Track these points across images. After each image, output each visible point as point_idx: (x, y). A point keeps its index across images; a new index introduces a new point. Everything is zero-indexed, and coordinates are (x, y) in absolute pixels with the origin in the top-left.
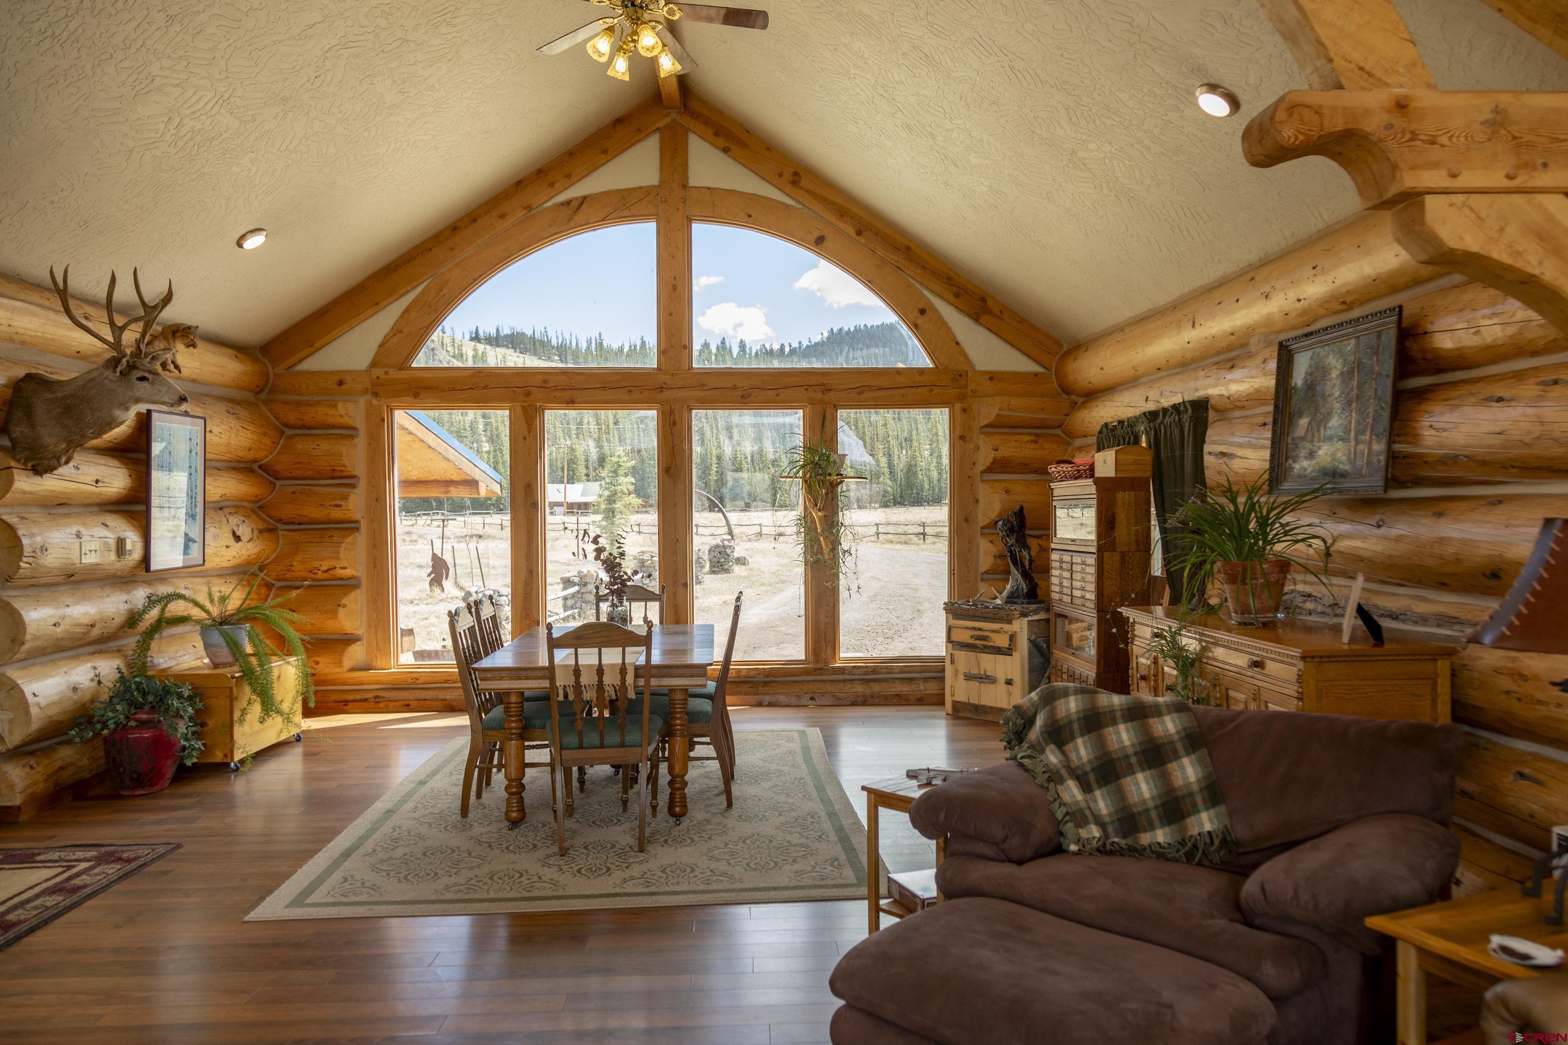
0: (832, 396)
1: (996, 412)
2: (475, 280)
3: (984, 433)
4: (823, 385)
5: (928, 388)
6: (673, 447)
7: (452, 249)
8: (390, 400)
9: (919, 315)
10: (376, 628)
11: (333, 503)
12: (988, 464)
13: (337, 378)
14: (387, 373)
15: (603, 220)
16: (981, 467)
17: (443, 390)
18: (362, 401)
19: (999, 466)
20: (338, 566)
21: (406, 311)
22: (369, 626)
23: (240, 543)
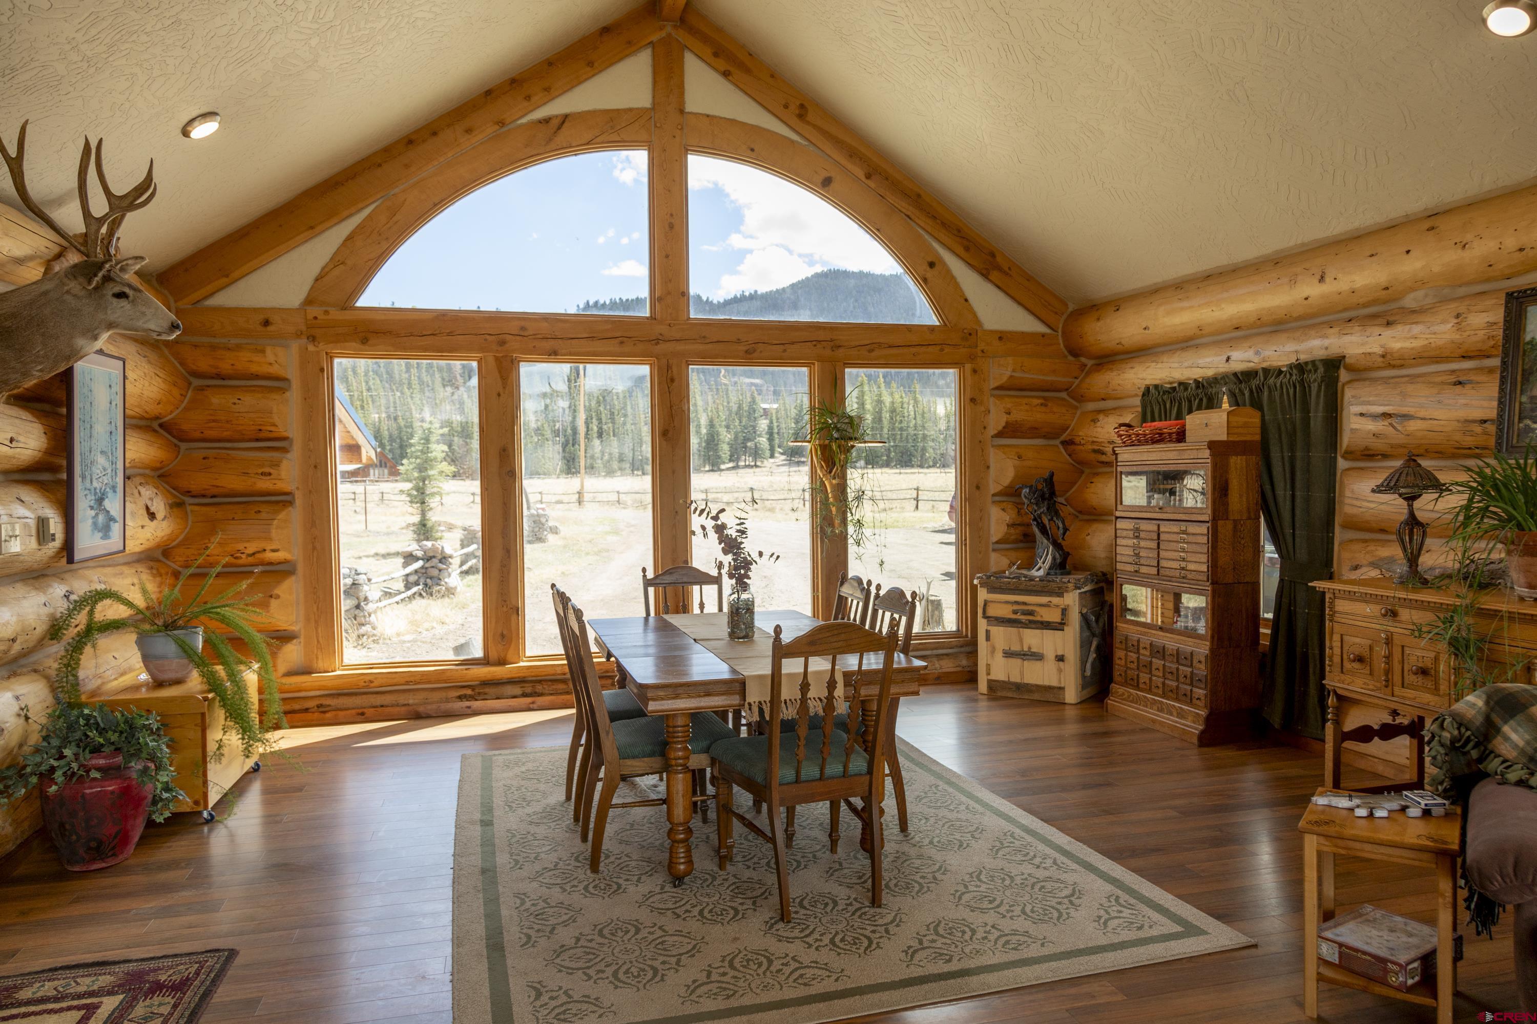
0: (841, 353)
1: (1008, 373)
2: (435, 205)
3: (994, 396)
4: (832, 341)
5: (938, 348)
6: (671, 407)
7: (407, 166)
8: (331, 345)
9: (928, 269)
10: (316, 622)
11: (260, 471)
12: (1000, 428)
13: (261, 317)
14: (326, 312)
15: (588, 144)
16: (992, 431)
17: (398, 336)
18: (295, 347)
19: (1010, 431)
20: (268, 548)
21: (350, 238)
22: (308, 620)
23: (155, 521)
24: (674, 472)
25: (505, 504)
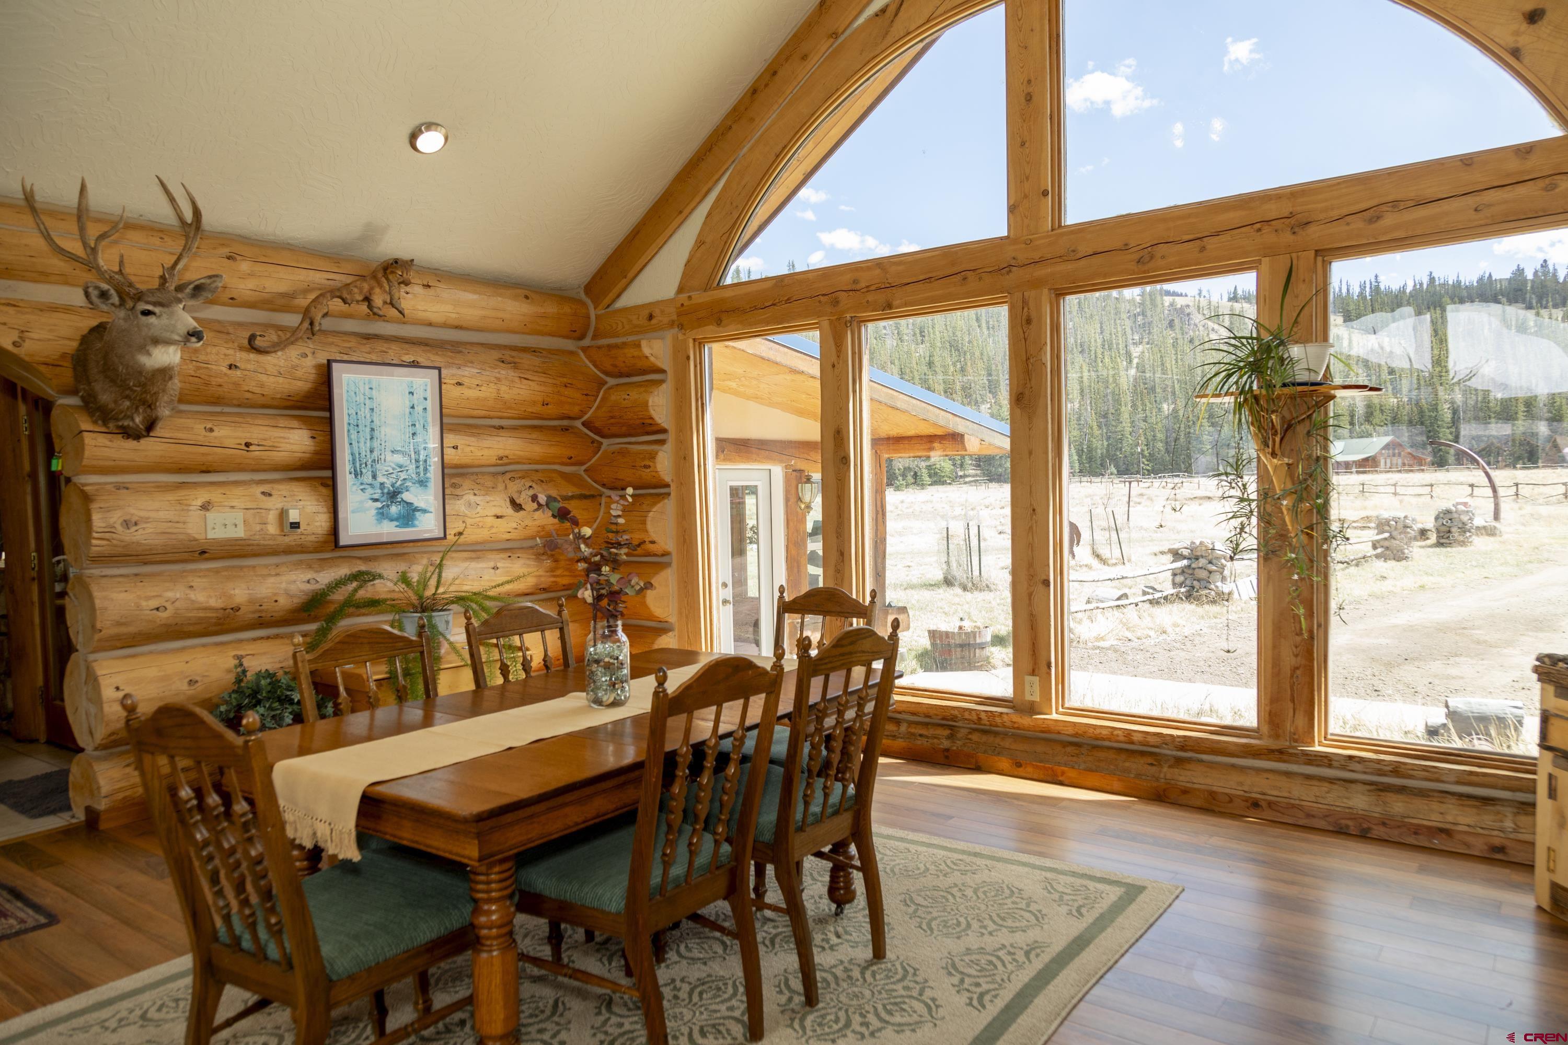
0: (1314, 233)
2: (778, 156)
4: (1291, 216)
6: (1028, 359)
7: (752, 120)
8: (695, 331)
9: (1524, 26)
10: (687, 617)
11: (643, 464)
13: (646, 313)
14: (690, 297)
15: (928, 21)
17: (744, 312)
18: (669, 335)
20: (647, 540)
21: (709, 215)
22: (680, 613)
23: (522, 512)
24: (1030, 453)
25: (839, 497)
